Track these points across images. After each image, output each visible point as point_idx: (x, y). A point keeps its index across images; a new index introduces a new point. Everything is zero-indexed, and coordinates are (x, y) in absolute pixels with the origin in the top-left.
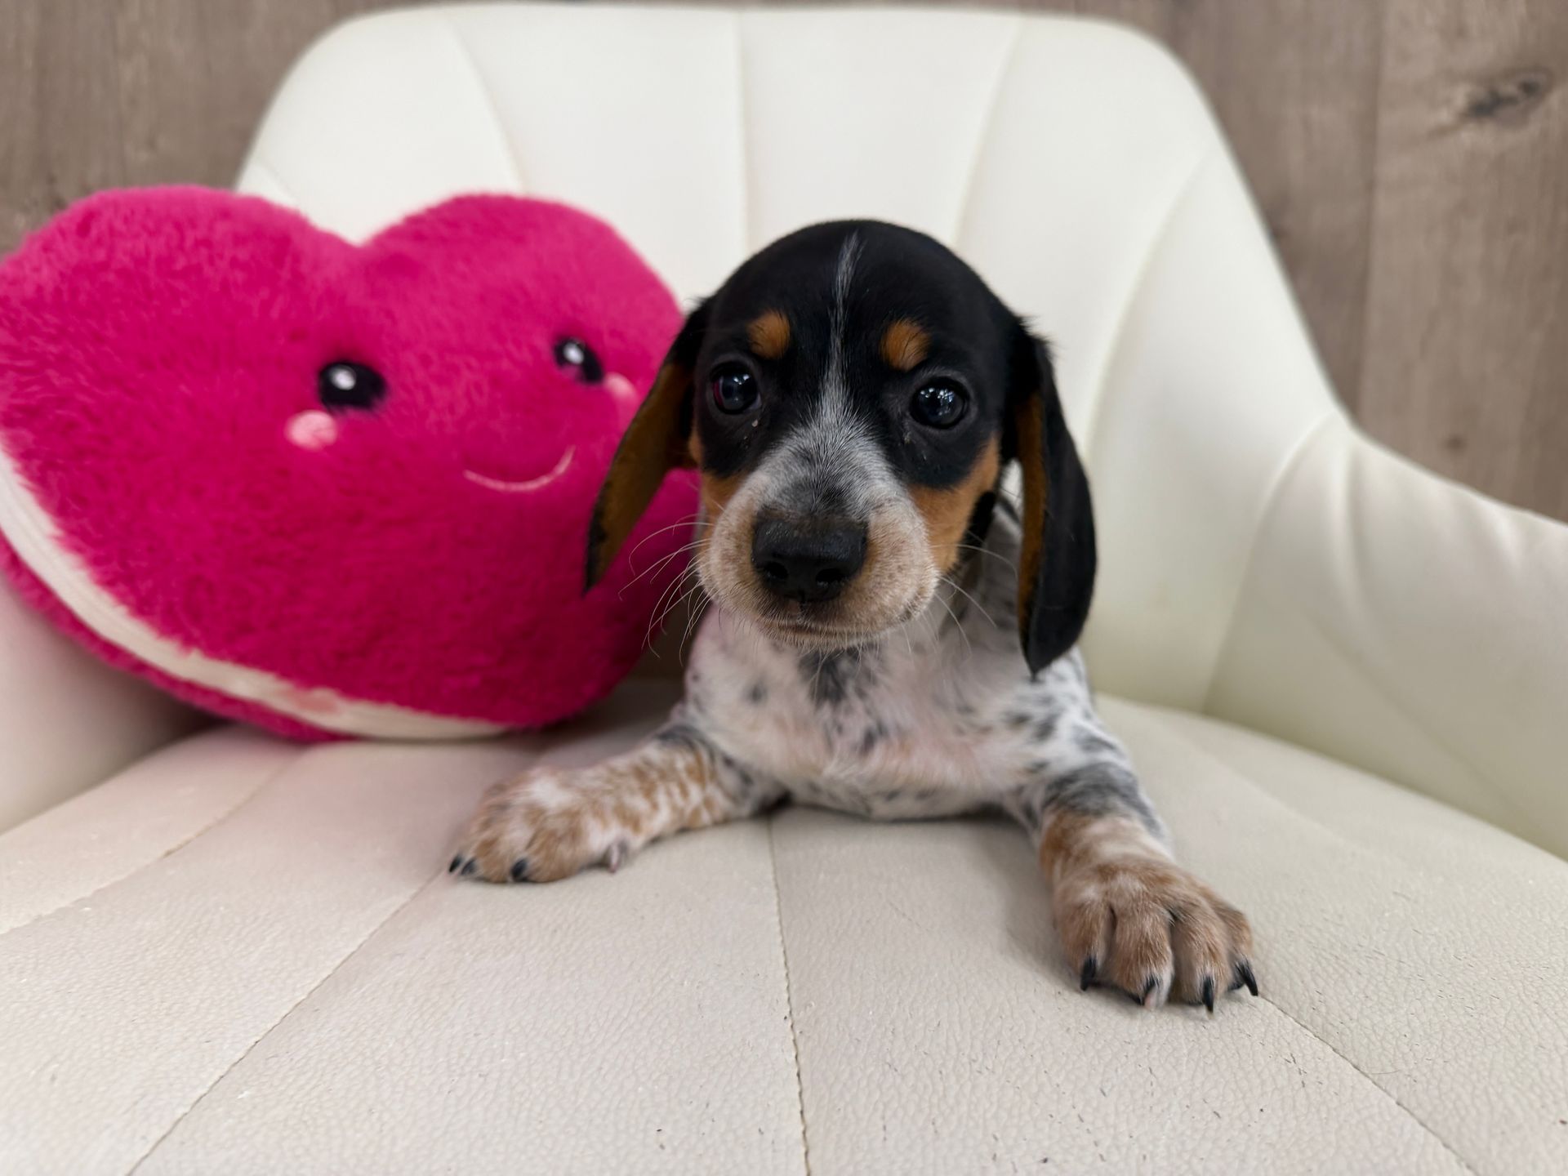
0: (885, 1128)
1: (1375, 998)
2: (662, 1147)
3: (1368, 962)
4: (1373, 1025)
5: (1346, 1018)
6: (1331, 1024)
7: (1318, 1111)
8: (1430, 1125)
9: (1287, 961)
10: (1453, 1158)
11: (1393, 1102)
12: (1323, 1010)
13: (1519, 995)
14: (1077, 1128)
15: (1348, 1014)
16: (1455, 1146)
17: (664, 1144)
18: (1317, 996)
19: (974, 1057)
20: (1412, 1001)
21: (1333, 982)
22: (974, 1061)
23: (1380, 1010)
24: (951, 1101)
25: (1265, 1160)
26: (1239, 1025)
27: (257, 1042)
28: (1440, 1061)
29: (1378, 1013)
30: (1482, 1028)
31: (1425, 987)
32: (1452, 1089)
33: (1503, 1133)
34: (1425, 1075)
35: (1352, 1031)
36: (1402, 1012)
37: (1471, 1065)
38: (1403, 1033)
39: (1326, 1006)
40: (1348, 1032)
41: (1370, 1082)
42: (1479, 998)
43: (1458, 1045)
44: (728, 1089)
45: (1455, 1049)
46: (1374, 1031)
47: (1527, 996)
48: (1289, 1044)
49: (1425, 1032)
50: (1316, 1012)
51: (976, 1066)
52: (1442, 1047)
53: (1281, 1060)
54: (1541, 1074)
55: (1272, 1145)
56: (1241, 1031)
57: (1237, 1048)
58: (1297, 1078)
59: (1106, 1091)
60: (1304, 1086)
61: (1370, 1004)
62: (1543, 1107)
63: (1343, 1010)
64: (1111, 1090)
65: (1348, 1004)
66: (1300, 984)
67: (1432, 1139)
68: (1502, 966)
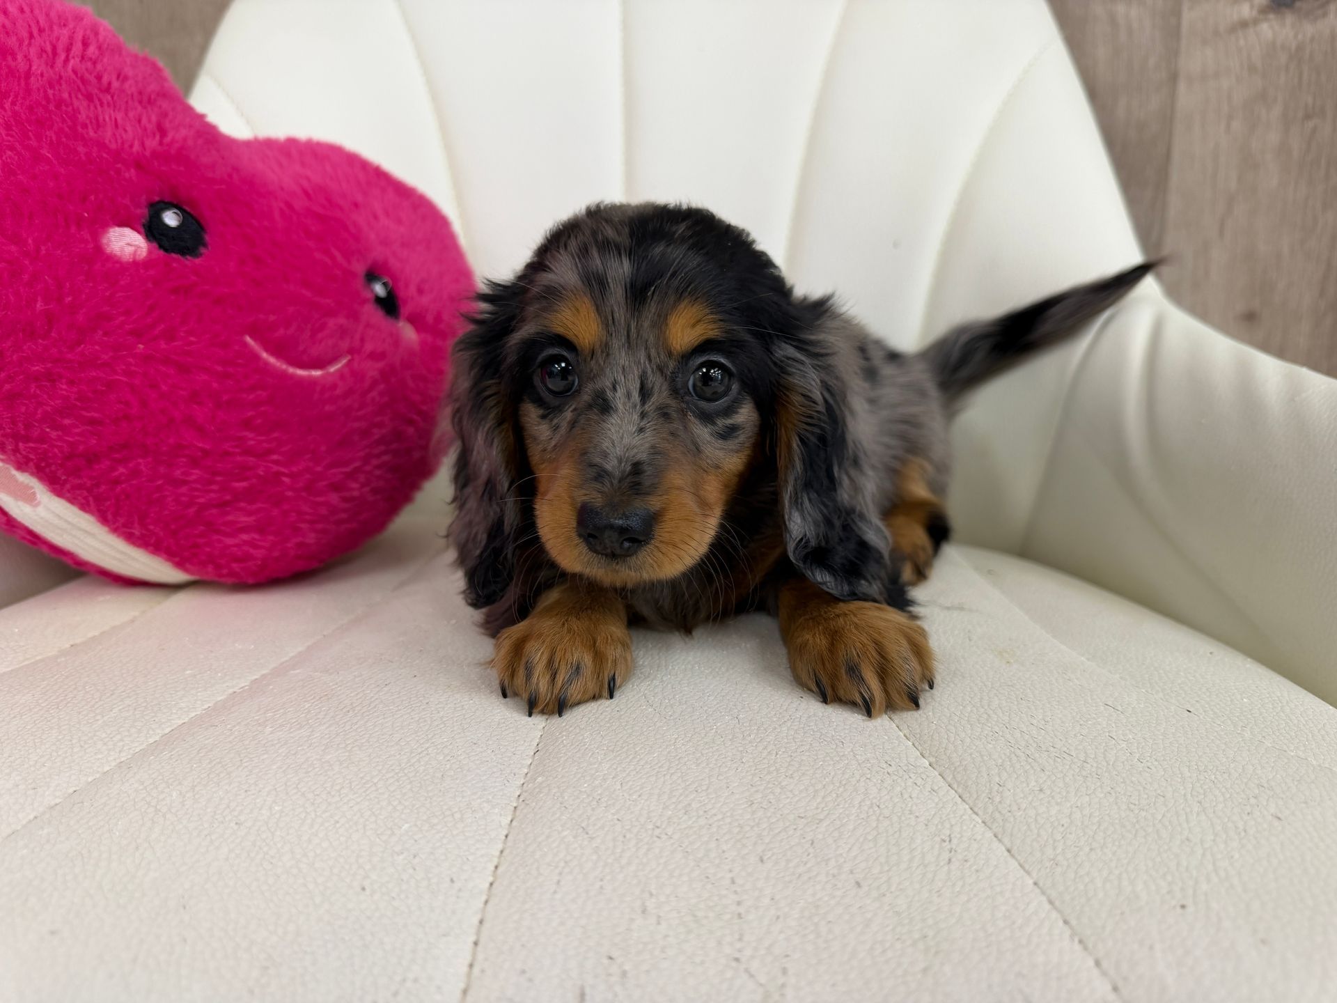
0: (559, 882)
1: (1048, 792)
2: (364, 889)
3: (1055, 761)
4: (1037, 815)
5: (1015, 808)
6: (1000, 812)
7: (954, 885)
8: (1057, 903)
9: (982, 756)
10: (1068, 933)
11: (1031, 882)
12: (997, 799)
13: (1185, 795)
14: (727, 889)
15: (1017, 804)
16: (1074, 922)
17: (366, 887)
18: (996, 787)
19: (658, 824)
20: (1082, 796)
21: (1016, 776)
22: (658, 827)
23: (1049, 802)
24: (624, 861)
25: (887, 926)
26: (912, 806)
27: (75, 791)
28: (1087, 849)
29: (1046, 804)
30: (1137, 822)
31: (1099, 784)
32: (1088, 874)
33: (1122, 913)
34: (1068, 860)
35: (1015, 819)
36: (1069, 805)
37: (1114, 853)
38: (1061, 823)
39: (1002, 797)
40: (1012, 819)
41: (1016, 864)
42: (1146, 796)
43: (1109, 836)
44: (438, 844)
45: (1105, 838)
46: (1036, 820)
47: (1192, 795)
48: (952, 826)
49: (1082, 823)
50: (991, 801)
51: (657, 832)
52: (1093, 838)
53: (937, 839)
54: (1178, 864)
55: (898, 913)
56: (911, 812)
57: (901, 827)
58: (946, 856)
59: (765, 858)
60: (949, 863)
61: (1042, 796)
62: (1169, 892)
63: (1015, 801)
64: (769, 858)
65: (1022, 795)
66: (986, 776)
67: (1054, 915)
68: (1179, 770)
